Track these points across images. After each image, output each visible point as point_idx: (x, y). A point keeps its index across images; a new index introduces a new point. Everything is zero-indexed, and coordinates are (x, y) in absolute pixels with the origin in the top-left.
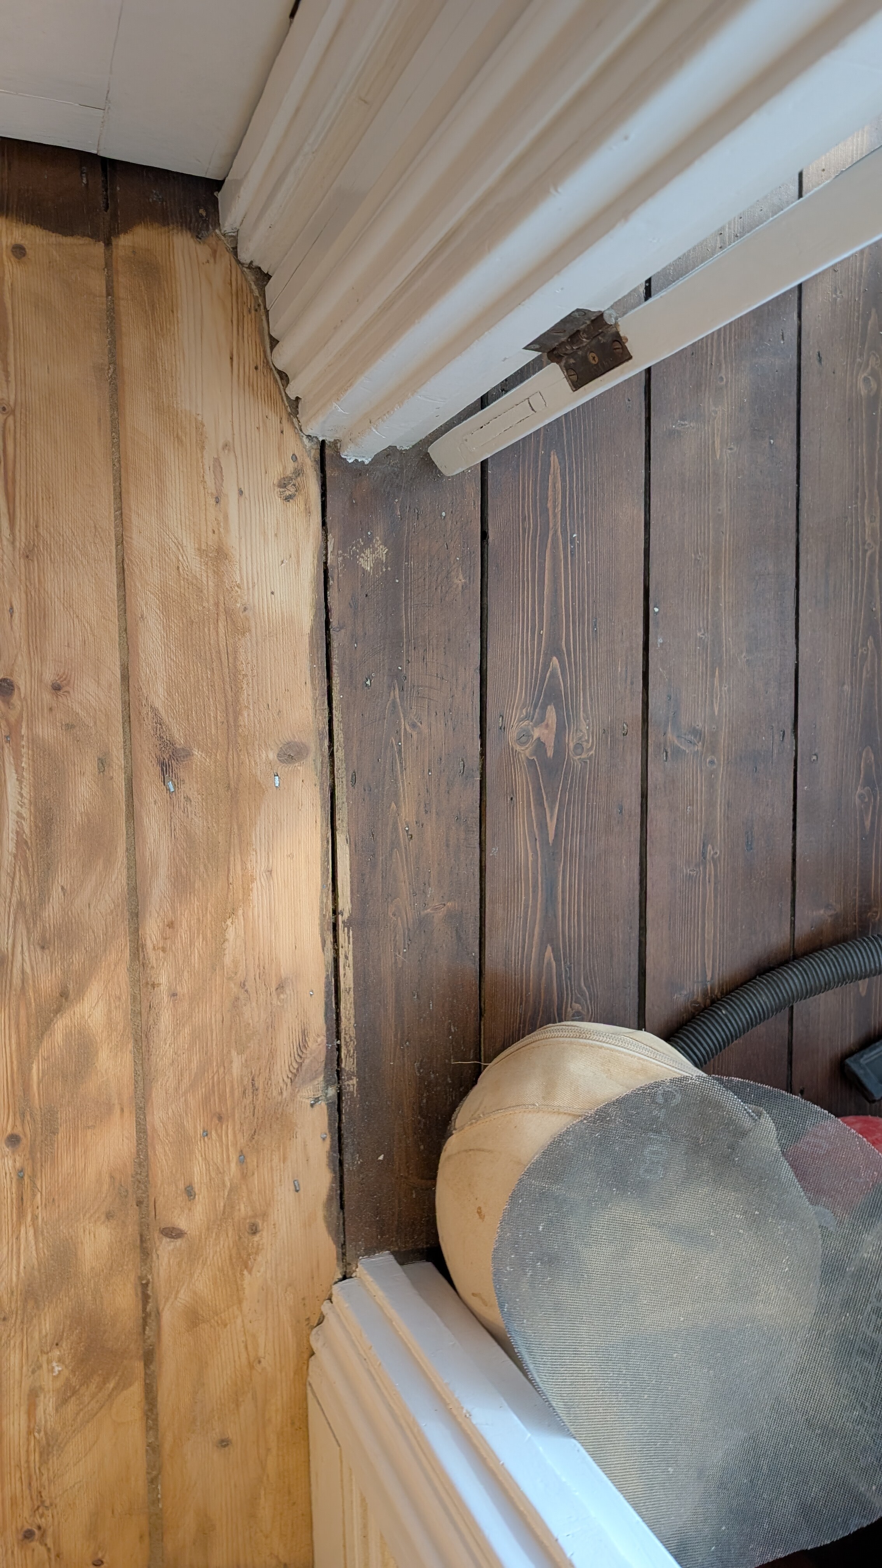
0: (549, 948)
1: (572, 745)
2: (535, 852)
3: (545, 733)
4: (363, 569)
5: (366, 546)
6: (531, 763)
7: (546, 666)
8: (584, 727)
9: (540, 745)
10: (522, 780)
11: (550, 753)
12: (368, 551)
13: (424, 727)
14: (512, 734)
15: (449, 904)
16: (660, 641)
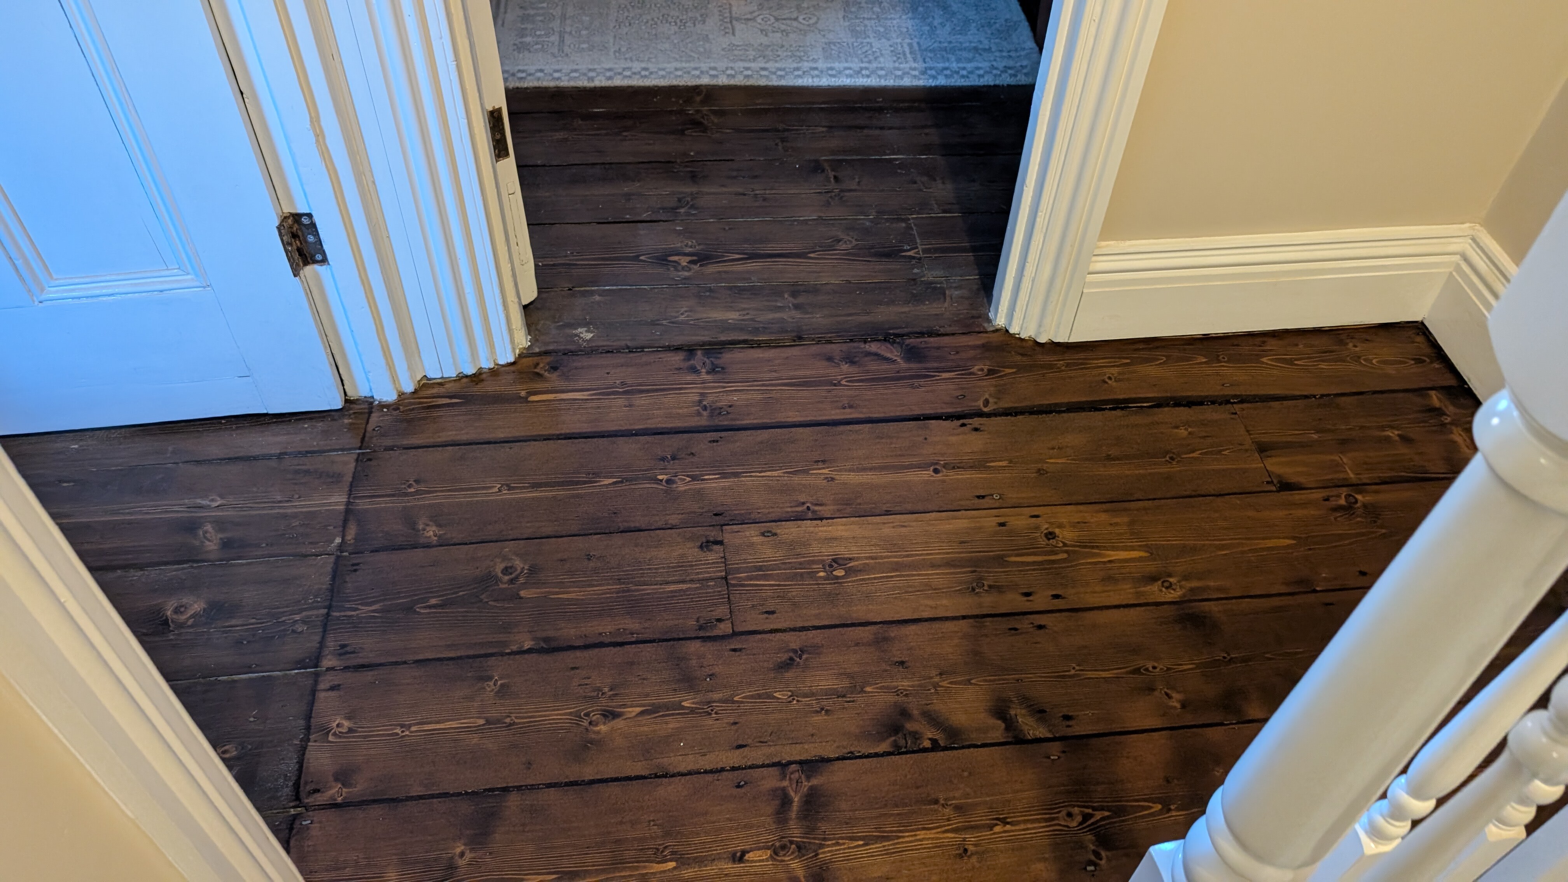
0: (810, 255)
1: (690, 249)
2: (753, 262)
3: (684, 261)
4: (592, 337)
5: (579, 336)
6: (701, 266)
7: (644, 261)
8: (679, 245)
9: (690, 262)
10: (711, 269)
11: (695, 258)
12: (582, 335)
13: (683, 310)
14: (686, 274)
15: (786, 296)
16: (628, 216)
